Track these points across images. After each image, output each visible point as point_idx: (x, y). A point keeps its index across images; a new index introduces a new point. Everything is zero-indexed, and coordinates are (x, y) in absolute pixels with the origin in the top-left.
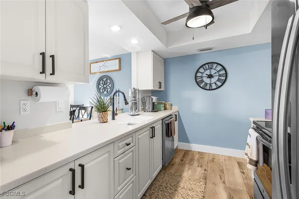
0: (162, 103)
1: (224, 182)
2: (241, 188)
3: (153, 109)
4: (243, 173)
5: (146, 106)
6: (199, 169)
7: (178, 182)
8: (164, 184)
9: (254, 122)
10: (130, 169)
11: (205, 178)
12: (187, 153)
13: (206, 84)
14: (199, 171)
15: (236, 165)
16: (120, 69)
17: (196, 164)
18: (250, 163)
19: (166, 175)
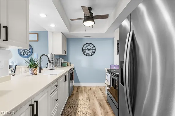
0: (66, 63)
1: (96, 98)
2: (103, 99)
3: (62, 66)
4: (102, 92)
5: (57, 64)
6: (85, 94)
7: (78, 102)
8: (71, 105)
9: (108, 70)
10: (57, 100)
11: (89, 98)
12: (78, 88)
13: (87, 53)
14: (86, 95)
15: (99, 90)
16: (38, 41)
17: (84, 92)
18: (108, 87)
19: (71, 100)
